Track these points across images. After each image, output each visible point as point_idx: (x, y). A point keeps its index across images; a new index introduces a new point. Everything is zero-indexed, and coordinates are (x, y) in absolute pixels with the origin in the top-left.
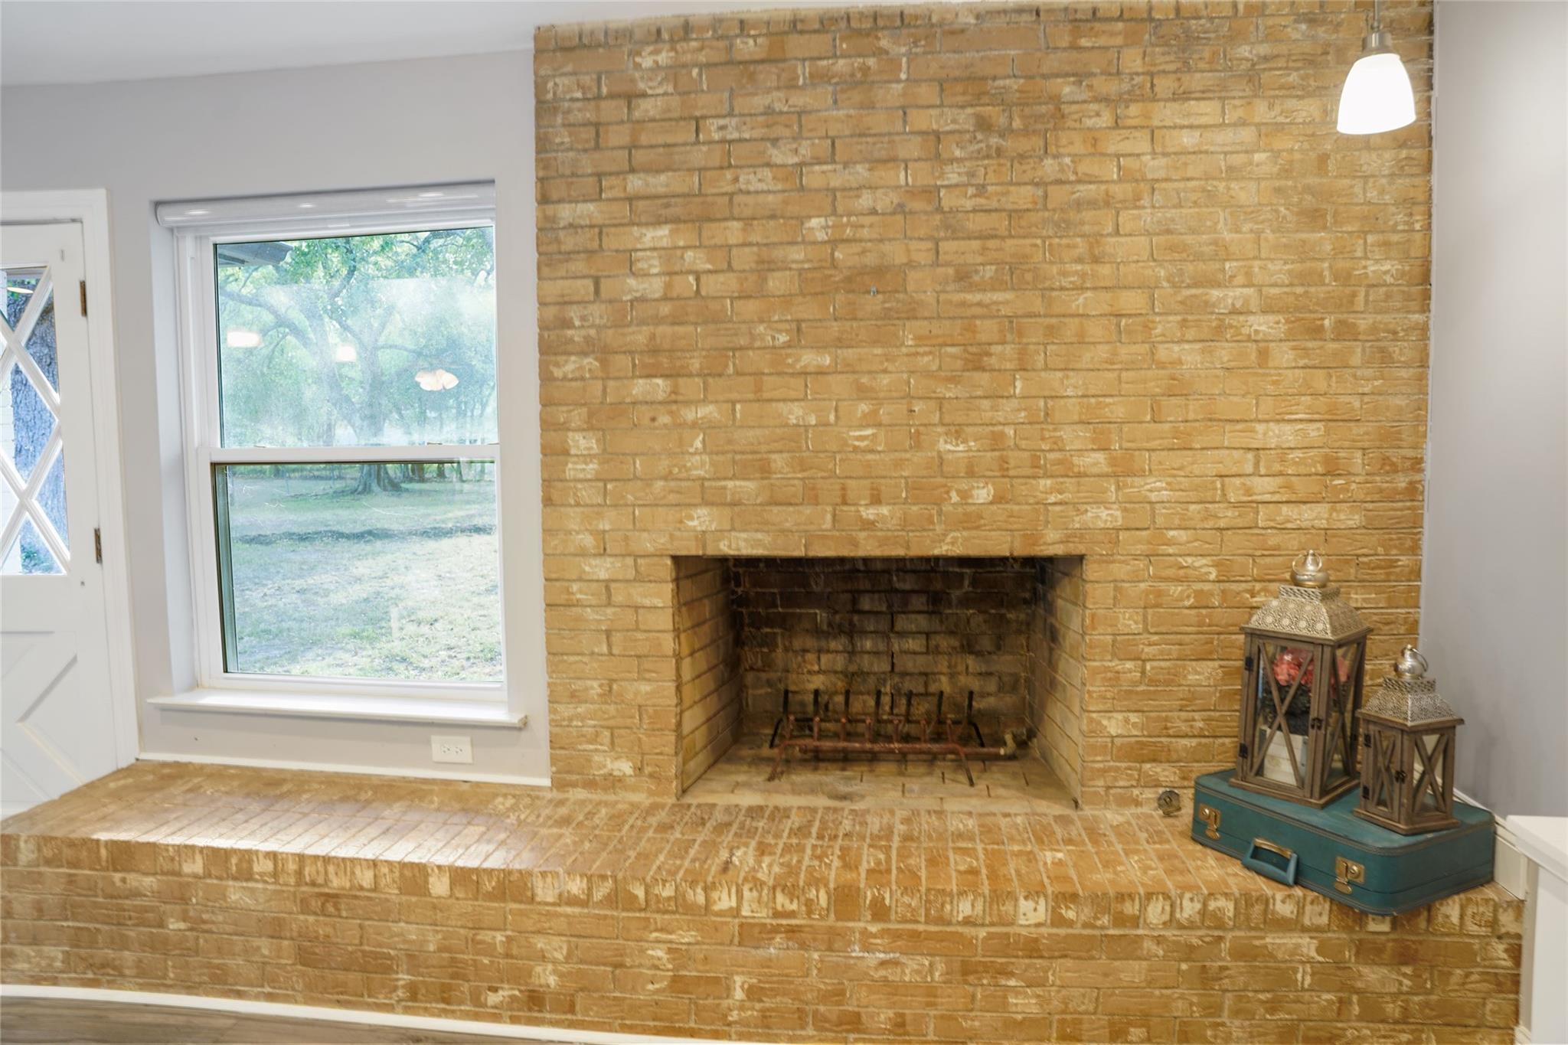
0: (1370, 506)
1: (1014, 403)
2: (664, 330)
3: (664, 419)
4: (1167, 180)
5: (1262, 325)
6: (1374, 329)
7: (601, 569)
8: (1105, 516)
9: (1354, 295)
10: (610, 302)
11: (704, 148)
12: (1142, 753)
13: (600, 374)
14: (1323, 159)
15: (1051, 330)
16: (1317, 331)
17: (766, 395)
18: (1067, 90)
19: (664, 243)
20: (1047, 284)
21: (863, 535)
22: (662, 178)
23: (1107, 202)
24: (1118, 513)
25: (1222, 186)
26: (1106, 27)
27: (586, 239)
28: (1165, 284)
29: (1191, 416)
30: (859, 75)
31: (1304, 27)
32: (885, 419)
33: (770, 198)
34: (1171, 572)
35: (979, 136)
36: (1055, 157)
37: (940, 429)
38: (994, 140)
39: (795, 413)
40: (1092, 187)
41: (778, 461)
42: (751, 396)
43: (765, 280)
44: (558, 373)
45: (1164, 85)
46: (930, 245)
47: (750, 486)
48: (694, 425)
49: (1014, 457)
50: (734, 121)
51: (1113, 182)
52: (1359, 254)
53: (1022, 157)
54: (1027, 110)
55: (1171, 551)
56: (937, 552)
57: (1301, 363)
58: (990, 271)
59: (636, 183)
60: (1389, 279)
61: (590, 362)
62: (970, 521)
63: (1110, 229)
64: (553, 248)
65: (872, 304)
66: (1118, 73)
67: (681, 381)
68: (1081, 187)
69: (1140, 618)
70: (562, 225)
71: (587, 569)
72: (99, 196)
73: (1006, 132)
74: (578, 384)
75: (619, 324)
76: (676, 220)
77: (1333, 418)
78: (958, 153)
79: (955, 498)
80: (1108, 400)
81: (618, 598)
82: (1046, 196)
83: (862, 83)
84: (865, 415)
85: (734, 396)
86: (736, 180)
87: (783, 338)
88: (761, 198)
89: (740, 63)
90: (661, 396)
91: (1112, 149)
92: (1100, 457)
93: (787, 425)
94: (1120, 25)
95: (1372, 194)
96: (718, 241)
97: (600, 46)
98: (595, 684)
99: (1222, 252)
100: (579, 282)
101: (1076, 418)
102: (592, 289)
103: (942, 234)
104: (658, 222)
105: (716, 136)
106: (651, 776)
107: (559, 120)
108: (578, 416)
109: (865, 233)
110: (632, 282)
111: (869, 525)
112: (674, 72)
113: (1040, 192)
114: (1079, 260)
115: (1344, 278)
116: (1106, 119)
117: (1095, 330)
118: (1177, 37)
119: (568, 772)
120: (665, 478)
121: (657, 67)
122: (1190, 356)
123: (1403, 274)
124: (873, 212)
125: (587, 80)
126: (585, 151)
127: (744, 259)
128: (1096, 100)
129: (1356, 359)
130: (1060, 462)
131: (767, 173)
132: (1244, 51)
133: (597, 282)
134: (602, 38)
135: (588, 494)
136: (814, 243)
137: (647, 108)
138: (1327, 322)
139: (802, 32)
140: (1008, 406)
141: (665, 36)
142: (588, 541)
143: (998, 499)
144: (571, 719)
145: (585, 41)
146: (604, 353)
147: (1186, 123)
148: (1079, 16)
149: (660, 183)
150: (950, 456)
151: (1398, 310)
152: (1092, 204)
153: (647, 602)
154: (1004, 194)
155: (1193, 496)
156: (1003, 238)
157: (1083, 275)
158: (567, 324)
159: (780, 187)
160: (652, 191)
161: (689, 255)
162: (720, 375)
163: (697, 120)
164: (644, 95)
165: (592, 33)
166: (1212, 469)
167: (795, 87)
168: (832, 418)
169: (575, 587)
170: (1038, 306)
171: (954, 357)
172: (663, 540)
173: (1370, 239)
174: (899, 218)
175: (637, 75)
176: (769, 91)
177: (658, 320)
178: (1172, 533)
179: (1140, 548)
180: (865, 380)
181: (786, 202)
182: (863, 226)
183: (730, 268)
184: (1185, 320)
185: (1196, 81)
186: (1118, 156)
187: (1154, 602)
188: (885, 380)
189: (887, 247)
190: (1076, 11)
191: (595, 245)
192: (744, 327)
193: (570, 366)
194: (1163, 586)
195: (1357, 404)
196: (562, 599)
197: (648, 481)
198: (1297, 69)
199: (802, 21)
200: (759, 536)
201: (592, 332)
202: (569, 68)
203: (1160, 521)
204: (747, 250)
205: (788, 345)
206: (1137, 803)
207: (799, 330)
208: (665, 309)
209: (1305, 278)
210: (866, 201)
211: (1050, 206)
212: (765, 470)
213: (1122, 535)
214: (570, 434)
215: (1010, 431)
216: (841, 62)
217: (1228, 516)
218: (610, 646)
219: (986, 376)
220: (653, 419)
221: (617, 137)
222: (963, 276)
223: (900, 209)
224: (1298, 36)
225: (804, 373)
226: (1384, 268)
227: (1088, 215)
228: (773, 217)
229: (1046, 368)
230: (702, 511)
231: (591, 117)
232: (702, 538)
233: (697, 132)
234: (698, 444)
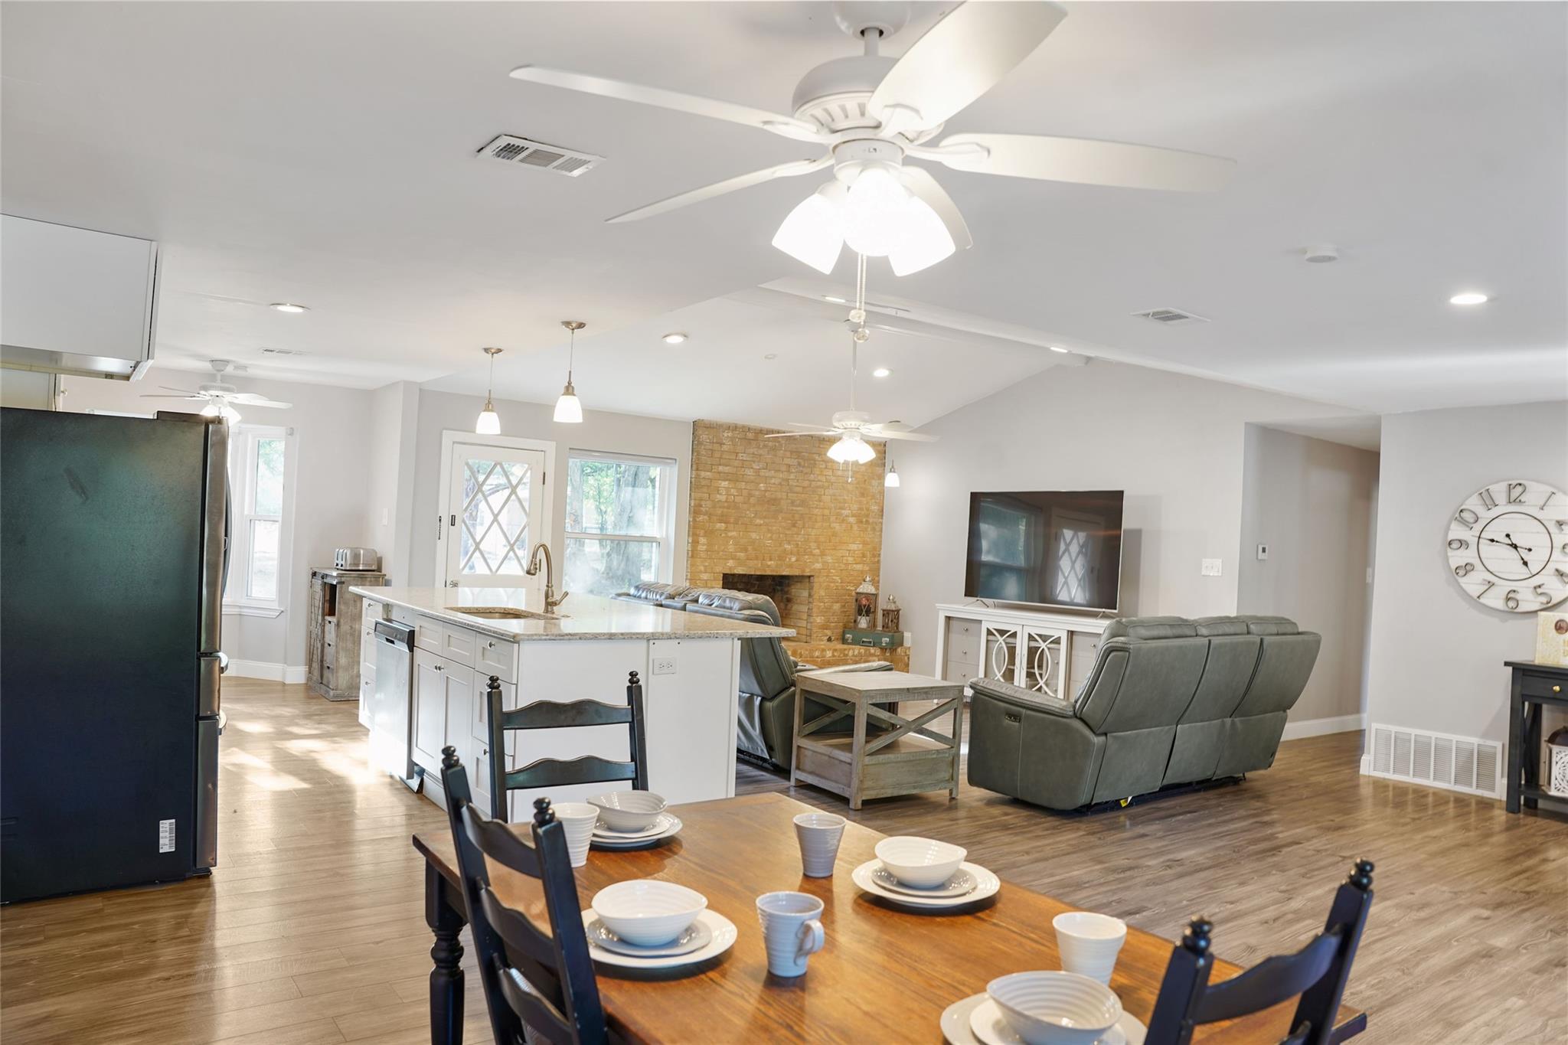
0: (870, 564)
2: (725, 510)
3: (723, 535)
5: (852, 520)
6: (873, 522)
7: (705, 576)
8: (818, 566)
9: (869, 513)
10: (713, 501)
11: (738, 461)
12: (825, 627)
13: (709, 521)
14: (865, 481)
15: (810, 518)
16: (862, 522)
17: (748, 530)
18: (817, 458)
19: (727, 486)
20: (810, 506)
22: (728, 468)
24: (821, 565)
27: (705, 482)
28: (833, 508)
29: (837, 541)
32: (774, 538)
33: (752, 477)
34: (831, 580)
35: (798, 467)
37: (785, 541)
38: (800, 468)
39: (754, 536)
41: (750, 548)
42: (744, 530)
43: (749, 499)
44: (698, 520)
47: (742, 554)
48: (731, 537)
49: (800, 550)
50: (745, 455)
52: (870, 504)
53: (806, 473)
55: (831, 574)
57: (859, 529)
58: (798, 502)
59: (721, 468)
60: (875, 510)
61: (706, 517)
62: (790, 566)
63: (823, 494)
64: (695, 483)
65: (773, 508)
67: (728, 525)
69: (825, 591)
70: (698, 476)
71: (701, 576)
72: (554, 444)
73: (804, 467)
74: (703, 523)
75: (714, 507)
76: (730, 480)
77: (865, 543)
78: (793, 471)
79: (787, 560)
80: (820, 536)
84: (769, 537)
85: (741, 530)
86: (744, 471)
87: (753, 515)
88: (750, 477)
89: (748, 439)
90: (723, 528)
92: (818, 551)
93: (752, 538)
96: (740, 487)
97: (714, 428)
99: (845, 501)
101: (814, 540)
102: (708, 496)
103: (789, 491)
104: (725, 480)
105: (741, 458)
107: (703, 447)
108: (702, 532)
109: (772, 489)
110: (718, 496)
111: (769, 566)
112: (732, 439)
113: (810, 483)
114: (816, 501)
115: (868, 510)
116: (824, 466)
117: (819, 518)
120: (723, 551)
121: (728, 436)
122: (837, 526)
123: (878, 509)
124: (774, 484)
125: (711, 437)
126: (709, 457)
127: (745, 493)
128: (823, 461)
129: (869, 529)
130: (810, 551)
131: (752, 470)
134: (715, 425)
135: (703, 555)
136: (761, 490)
137: (725, 448)
138: (864, 520)
139: (762, 434)
140: (800, 536)
141: (731, 428)
142: (702, 568)
143: (797, 561)
145: (708, 425)
146: (710, 515)
149: (727, 469)
150: (787, 549)
153: (715, 586)
154: (802, 483)
155: (836, 561)
156: (801, 494)
157: (817, 505)
158: (701, 506)
159: (754, 474)
160: (725, 471)
161: (732, 490)
162: (737, 524)
163: (737, 453)
164: (724, 444)
165: (710, 424)
166: (840, 554)
167: (760, 448)
168: (762, 537)
169: (698, 582)
170: (807, 511)
171: (789, 523)
172: (721, 569)
173: (873, 501)
174: (780, 486)
175: (723, 438)
176: (754, 447)
177: (724, 507)
178: (832, 570)
179: (825, 574)
180: (770, 528)
181: (756, 479)
182: (772, 487)
183: (742, 495)
184: (836, 517)
186: (825, 476)
187: (827, 588)
188: (774, 528)
189: (777, 493)
191: (709, 484)
192: (744, 511)
193: (701, 518)
194: (829, 584)
195: (868, 540)
197: (718, 552)
200: (743, 568)
202: (707, 433)
203: (829, 567)
204: (746, 490)
205: (753, 517)
206: (823, 641)
207: (756, 513)
208: (726, 504)
209: (861, 509)
210: (773, 481)
211: (812, 486)
212: (746, 550)
213: (822, 571)
214: (698, 537)
215: (800, 543)
217: (843, 566)
219: (796, 528)
220: (721, 535)
221: (717, 455)
222: (793, 503)
223: (780, 484)
225: (756, 525)
226: (875, 508)
227: (820, 490)
228: (753, 482)
229: (808, 527)
230: (731, 561)
231: (710, 447)
232: (730, 568)
233: (737, 456)
234: (731, 542)
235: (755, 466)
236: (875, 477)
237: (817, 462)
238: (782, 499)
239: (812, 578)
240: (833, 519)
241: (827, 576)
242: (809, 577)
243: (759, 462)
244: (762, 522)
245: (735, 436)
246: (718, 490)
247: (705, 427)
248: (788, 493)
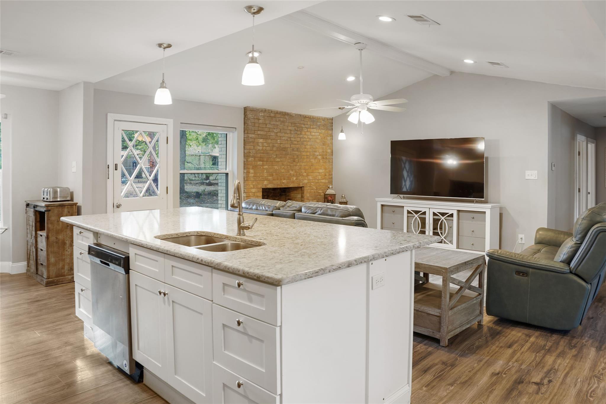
1: (298, 166)
2: (262, 154)
3: (262, 168)
4: (312, 139)
6: (329, 158)
7: (254, 190)
8: (306, 181)
9: (327, 154)
10: (255, 150)
13: (254, 161)
15: (301, 157)
16: (324, 158)
17: (273, 165)
18: (303, 126)
19: (262, 142)
20: (301, 151)
22: (262, 132)
27: (252, 140)
28: (311, 152)
29: (313, 168)
30: (283, 121)
32: (285, 169)
33: (274, 137)
34: (312, 189)
36: (302, 134)
37: (290, 170)
38: (296, 132)
39: (276, 167)
40: (305, 139)
43: (273, 148)
44: (249, 160)
46: (290, 145)
47: (271, 177)
48: (265, 169)
49: (298, 174)
50: (270, 125)
51: (307, 138)
53: (299, 134)
54: (299, 128)
55: (312, 186)
58: (295, 149)
59: (259, 132)
61: (252, 159)
62: (293, 182)
63: (306, 144)
64: (248, 141)
65: (284, 152)
66: (308, 125)
67: (264, 162)
70: (250, 137)
71: (252, 191)
74: (251, 162)
75: (256, 153)
76: (263, 139)
78: (293, 133)
79: (292, 179)
80: (306, 166)
81: (256, 195)
84: (283, 168)
85: (270, 165)
86: (270, 134)
87: (275, 157)
89: (271, 117)
90: (261, 164)
92: (305, 174)
93: (275, 169)
96: (268, 142)
97: (255, 111)
99: (316, 148)
101: (303, 168)
104: (261, 139)
105: (268, 127)
107: (250, 121)
108: (251, 167)
109: (284, 143)
110: (258, 147)
111: (283, 183)
112: (264, 116)
113: (300, 139)
114: (304, 148)
116: (306, 131)
117: (305, 157)
120: (262, 176)
121: (262, 116)
122: (313, 161)
124: (284, 140)
125: (253, 116)
127: (271, 145)
128: (306, 128)
129: (327, 162)
130: (302, 174)
131: (274, 133)
133: (254, 146)
134: (255, 109)
136: (278, 143)
137: (261, 121)
139: (278, 114)
141: (263, 111)
142: (252, 186)
143: (296, 179)
146: (255, 157)
147: (314, 132)
149: (262, 133)
150: (291, 173)
154: (297, 139)
155: (313, 179)
156: (297, 145)
157: (304, 150)
159: (275, 135)
161: (265, 144)
163: (266, 124)
164: (260, 119)
166: (316, 175)
167: (276, 121)
168: (280, 168)
170: (300, 154)
171: (292, 160)
172: (261, 186)
173: (328, 147)
175: (259, 116)
176: (274, 121)
177: (261, 153)
179: (309, 186)
180: (283, 163)
181: (276, 138)
183: (269, 146)
186: (307, 135)
188: (285, 163)
189: (286, 145)
190: (304, 115)
191: (254, 141)
192: (271, 155)
194: (311, 190)
197: (259, 177)
199: (278, 112)
200: (272, 185)
201: (253, 154)
202: (251, 113)
203: (311, 182)
205: (275, 158)
207: (277, 156)
208: (262, 151)
209: (323, 152)
210: (284, 138)
211: (301, 141)
212: (273, 175)
213: (308, 184)
214: (250, 170)
215: (297, 170)
216: (282, 118)
217: (317, 181)
219: (295, 163)
220: (260, 168)
221: (257, 125)
222: (293, 149)
223: (287, 140)
225: (277, 162)
226: (329, 151)
227: (305, 142)
228: (274, 139)
229: (300, 162)
230: (266, 181)
231: (253, 121)
232: (265, 185)
233: (266, 126)
234: (265, 171)
235: (275, 131)
236: (329, 136)
237: (303, 128)
238: (288, 148)
239: (303, 188)
240: (311, 157)
241: (310, 186)
242: (301, 187)
243: (277, 128)
244: (279, 160)
245: (265, 115)
246: (258, 144)
247: (251, 110)
248: (291, 144)
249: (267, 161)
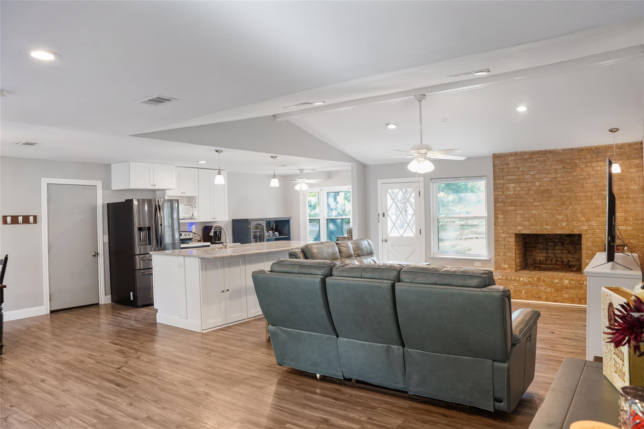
0: (634, 226)
1: (569, 210)
2: (514, 199)
3: (514, 213)
4: (595, 175)
6: (633, 197)
7: (504, 235)
8: (585, 228)
9: (629, 192)
10: (505, 195)
11: (519, 172)
13: (503, 206)
15: (575, 199)
17: (529, 209)
18: (577, 161)
19: (514, 186)
20: (575, 192)
21: (545, 230)
22: (513, 176)
23: (585, 179)
24: (587, 227)
25: (605, 175)
26: (584, 151)
27: (501, 186)
28: (595, 191)
29: (600, 212)
30: (544, 160)
31: (619, 149)
32: (548, 213)
33: (530, 179)
34: (597, 237)
35: (563, 169)
36: (576, 172)
37: (557, 214)
38: (566, 170)
39: (534, 212)
40: (582, 176)
41: (531, 219)
42: (527, 209)
43: (529, 192)
44: (497, 206)
45: (594, 160)
47: (527, 223)
48: (518, 214)
49: (569, 218)
50: (524, 168)
51: (585, 175)
52: (630, 185)
53: (570, 172)
54: (571, 165)
55: (596, 233)
56: (557, 233)
57: (620, 203)
58: (565, 190)
59: (509, 177)
60: (636, 189)
61: (502, 204)
62: (562, 228)
63: (585, 183)
64: (496, 187)
65: (546, 195)
66: (586, 158)
67: (516, 207)
68: (580, 176)
69: (591, 244)
70: (497, 183)
71: (501, 235)
73: (568, 168)
74: (499, 207)
75: (506, 198)
76: (515, 183)
78: (560, 172)
79: (560, 225)
80: (585, 209)
81: (506, 240)
82: (574, 178)
83: (544, 161)
84: (545, 212)
85: (524, 209)
86: (525, 177)
87: (532, 201)
88: (528, 179)
89: (525, 159)
90: (513, 209)
91: (585, 170)
92: (584, 218)
93: (533, 214)
94: (586, 151)
95: (632, 176)
96: (522, 186)
97: (502, 157)
98: (502, 253)
100: (500, 192)
101: (579, 212)
102: (502, 193)
103: (557, 184)
104: (512, 183)
105: (521, 170)
106: (511, 268)
107: (497, 168)
108: (500, 212)
109: (545, 184)
110: (508, 192)
111: (546, 229)
112: (515, 160)
113: (573, 177)
114: (580, 188)
115: (627, 189)
116: (584, 166)
117: (583, 198)
118: (596, 152)
119: (498, 267)
120: (514, 222)
121: (512, 159)
123: (639, 188)
124: (546, 181)
125: (501, 162)
126: (501, 172)
127: (526, 189)
128: (582, 163)
129: (630, 202)
130: (577, 219)
131: (529, 176)
132: (608, 154)
133: (503, 192)
134: (503, 155)
135: (502, 224)
136: (537, 186)
137: (510, 166)
138: (624, 196)
139: (534, 154)
140: (568, 210)
141: (513, 155)
142: (501, 231)
143: (567, 225)
144: (498, 259)
145: (500, 156)
146: (504, 203)
147: (598, 166)
148: (580, 150)
149: (513, 177)
150: (559, 218)
151: (638, 194)
152: (582, 179)
153: (510, 240)
154: (567, 178)
155: (600, 224)
156: (567, 185)
157: (581, 190)
158: (498, 198)
159: (531, 178)
160: (511, 178)
161: (517, 188)
162: (522, 206)
163: (518, 168)
164: (510, 164)
165: (501, 155)
167: (534, 162)
168: (540, 213)
169: (499, 238)
170: (573, 195)
171: (560, 203)
172: (513, 231)
173: (632, 183)
174: (550, 182)
175: (509, 161)
176: (529, 163)
177: (513, 198)
178: (597, 230)
179: (591, 233)
180: (545, 207)
181: (532, 180)
182: (544, 183)
183: (524, 190)
184: (598, 197)
185: (600, 159)
186: (586, 171)
187: (594, 241)
188: (548, 207)
189: (548, 187)
190: (579, 149)
191: (502, 187)
192: (526, 199)
193: (499, 205)
194: (595, 239)
195: (630, 209)
196: (497, 240)
197: (511, 222)
198: (618, 156)
199: (534, 152)
200: (528, 230)
201: (502, 200)
202: (498, 160)
203: (595, 228)
204: (526, 187)
205: (533, 202)
207: (535, 199)
208: (514, 196)
210: (545, 180)
211: (575, 179)
212: (529, 220)
213: (588, 231)
214: (499, 215)
215: (569, 214)
216: (541, 158)
218: (505, 247)
219: (564, 206)
220: (512, 213)
221: (506, 170)
222: (561, 191)
223: (550, 181)
224: (618, 151)
225: (535, 206)
227: (581, 181)
228: (530, 182)
229: (574, 205)
230: (520, 227)
231: (502, 167)
232: (519, 231)
233: (518, 169)
234: (519, 216)
235: (532, 173)
236: (633, 167)
237: (577, 164)
238: (552, 189)
239: (579, 235)
241: (593, 234)
243: (534, 170)
244: (539, 204)
245: (516, 158)
246: (508, 189)
247: (497, 157)
248: (556, 185)
249: (521, 206)
